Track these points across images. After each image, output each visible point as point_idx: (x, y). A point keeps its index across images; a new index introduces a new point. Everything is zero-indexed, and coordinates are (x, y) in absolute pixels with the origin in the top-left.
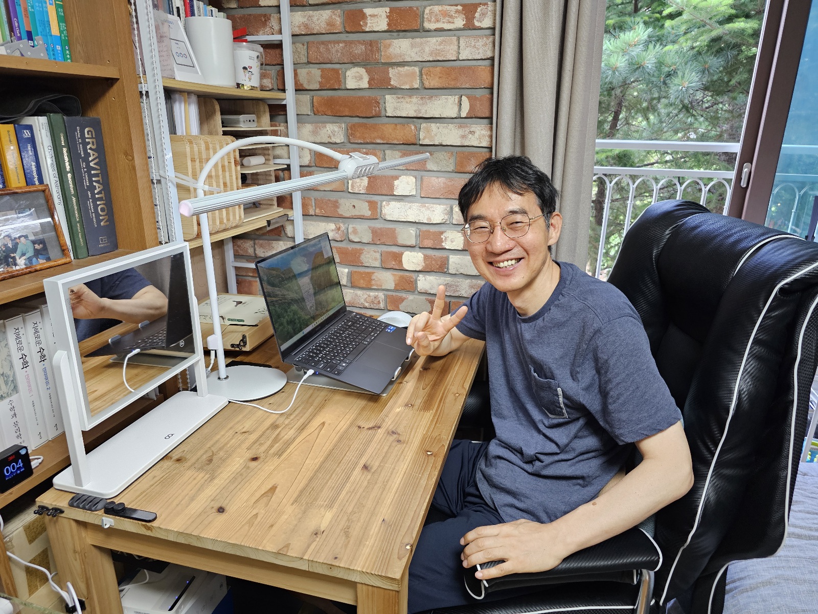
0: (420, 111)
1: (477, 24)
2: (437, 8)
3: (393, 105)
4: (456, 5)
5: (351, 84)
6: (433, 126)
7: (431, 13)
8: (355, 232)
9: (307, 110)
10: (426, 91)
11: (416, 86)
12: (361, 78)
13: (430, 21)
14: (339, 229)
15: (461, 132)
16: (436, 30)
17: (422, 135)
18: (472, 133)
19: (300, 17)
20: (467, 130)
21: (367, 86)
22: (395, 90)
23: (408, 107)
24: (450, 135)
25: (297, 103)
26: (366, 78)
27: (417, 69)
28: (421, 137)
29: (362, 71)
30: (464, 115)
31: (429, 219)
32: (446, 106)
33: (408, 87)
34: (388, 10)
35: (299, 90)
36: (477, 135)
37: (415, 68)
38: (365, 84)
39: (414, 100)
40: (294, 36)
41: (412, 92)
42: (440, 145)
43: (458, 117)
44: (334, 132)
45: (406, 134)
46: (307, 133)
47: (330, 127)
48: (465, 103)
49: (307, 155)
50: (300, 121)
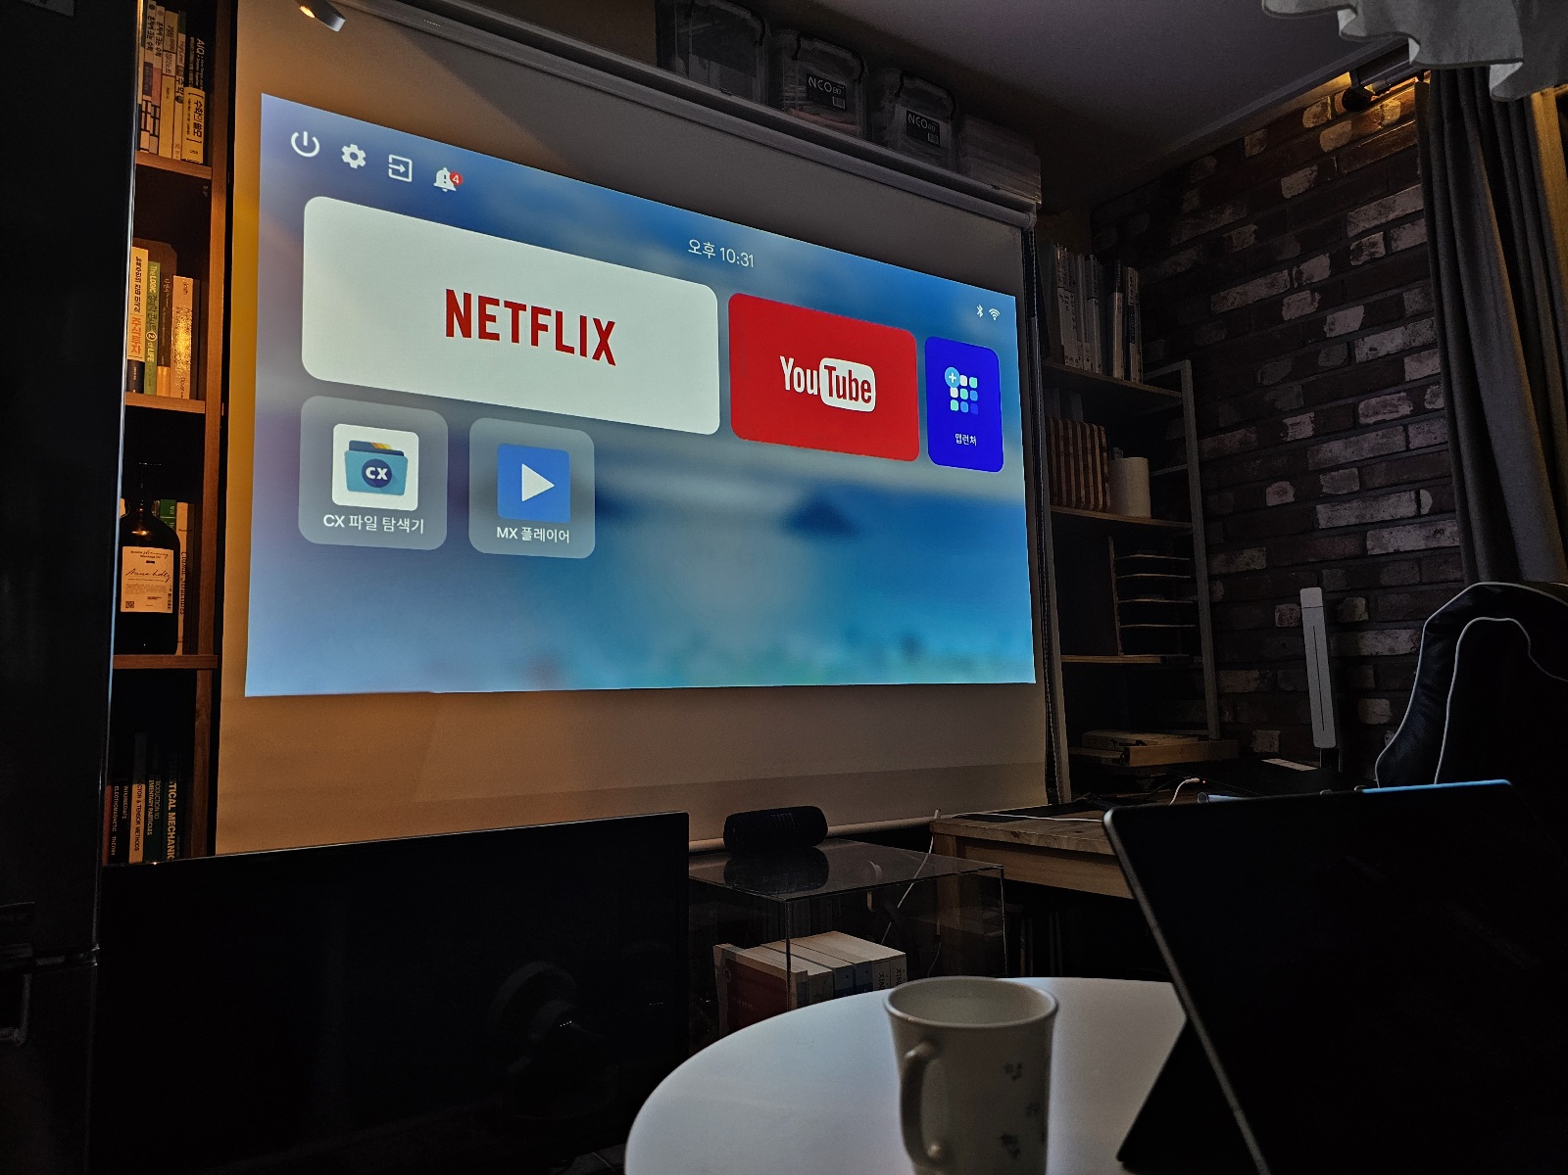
0: (1363, 516)
1: (1428, 407)
2: (1373, 401)
3: (1324, 514)
4: (1399, 392)
5: (1272, 500)
6: (1385, 533)
7: (1367, 407)
8: (1288, 679)
9: (1218, 539)
10: (1367, 492)
11: (1357, 488)
12: (1285, 492)
13: (1367, 416)
14: (1263, 677)
15: (1424, 532)
16: (1375, 423)
17: (1369, 544)
18: (1441, 532)
19: (1209, 443)
20: (1433, 529)
21: (1293, 500)
22: (1332, 499)
23: (1347, 515)
24: (1410, 540)
25: (1208, 531)
26: (1291, 492)
27: (1355, 470)
28: (1369, 547)
29: (1286, 484)
30: (1425, 511)
31: (1392, 649)
32: (1402, 505)
33: (1345, 492)
34: (1312, 415)
35: (1208, 518)
36: (1447, 533)
37: (1353, 469)
38: (1290, 498)
39: (1355, 504)
40: (1201, 463)
41: (1351, 496)
42: (1397, 552)
43: (1418, 515)
44: (1253, 559)
45: (1349, 546)
46: (1219, 564)
47: (1247, 553)
48: (1426, 497)
49: (1220, 589)
50: (1210, 552)
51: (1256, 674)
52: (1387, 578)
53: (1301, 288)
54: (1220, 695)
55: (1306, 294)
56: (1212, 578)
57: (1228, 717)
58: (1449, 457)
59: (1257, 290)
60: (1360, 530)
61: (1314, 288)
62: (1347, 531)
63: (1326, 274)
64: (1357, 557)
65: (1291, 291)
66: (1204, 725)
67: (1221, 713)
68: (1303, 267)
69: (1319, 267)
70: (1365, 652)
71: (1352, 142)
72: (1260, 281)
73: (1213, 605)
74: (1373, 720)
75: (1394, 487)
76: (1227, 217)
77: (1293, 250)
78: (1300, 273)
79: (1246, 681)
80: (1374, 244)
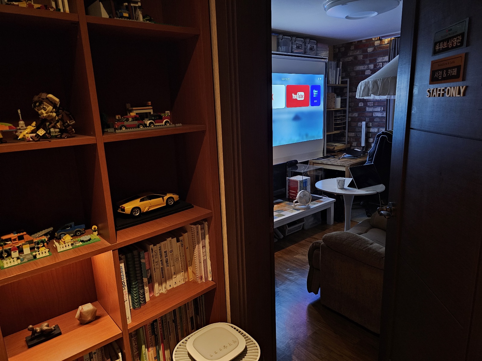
0: (373, 110)
3: (367, 108)
5: (360, 105)
6: (376, 113)
8: (359, 134)
9: (350, 110)
10: (374, 106)
12: (362, 104)
14: (355, 134)
15: (381, 114)
17: (373, 114)
18: (383, 114)
19: (351, 94)
20: (382, 113)
22: (369, 106)
23: (371, 109)
24: (379, 115)
25: (349, 109)
26: (363, 104)
29: (362, 103)
30: (382, 110)
31: (374, 131)
32: (378, 109)
35: (349, 107)
37: (372, 102)
38: (363, 105)
39: (372, 108)
40: (349, 97)
41: (372, 107)
42: (377, 116)
43: (381, 111)
44: (356, 115)
45: (370, 115)
46: (350, 115)
47: (355, 114)
48: (382, 108)
49: (350, 119)
50: (349, 112)
51: (354, 133)
52: (375, 120)
53: (368, 69)
54: (348, 137)
55: (369, 71)
56: (349, 117)
57: (349, 140)
58: (386, 102)
59: (361, 68)
60: (372, 112)
61: (371, 70)
62: (370, 112)
63: (373, 68)
64: (371, 116)
65: (367, 69)
66: (345, 141)
67: (348, 139)
68: (369, 66)
69: (372, 66)
70: (371, 131)
71: (379, 45)
72: (362, 66)
73: (348, 122)
74: (370, 142)
75: (378, 106)
76: (358, 53)
77: (368, 62)
78: (369, 67)
79: (352, 134)
80: (380, 65)
